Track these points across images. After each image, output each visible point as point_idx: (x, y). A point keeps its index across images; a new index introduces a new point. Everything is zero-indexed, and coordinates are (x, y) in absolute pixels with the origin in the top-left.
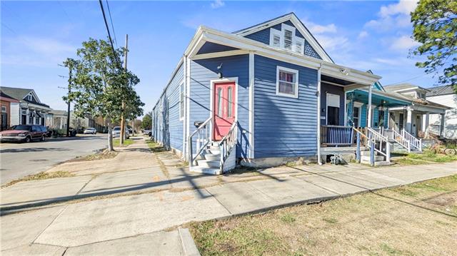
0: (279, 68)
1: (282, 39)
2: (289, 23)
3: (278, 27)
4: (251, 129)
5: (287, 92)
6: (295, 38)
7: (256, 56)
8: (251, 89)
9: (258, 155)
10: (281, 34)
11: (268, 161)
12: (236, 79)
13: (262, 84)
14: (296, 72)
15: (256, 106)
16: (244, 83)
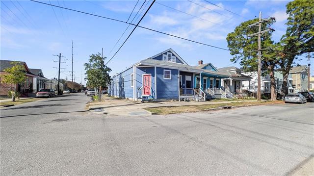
0: (164, 70)
1: (167, 57)
2: (170, 52)
3: (166, 54)
4: (155, 90)
5: (167, 77)
6: (172, 57)
7: (157, 67)
8: (155, 77)
9: (158, 98)
10: (167, 56)
11: (161, 100)
12: (151, 74)
13: (159, 76)
14: (171, 71)
15: (157, 82)
16: (153, 76)
